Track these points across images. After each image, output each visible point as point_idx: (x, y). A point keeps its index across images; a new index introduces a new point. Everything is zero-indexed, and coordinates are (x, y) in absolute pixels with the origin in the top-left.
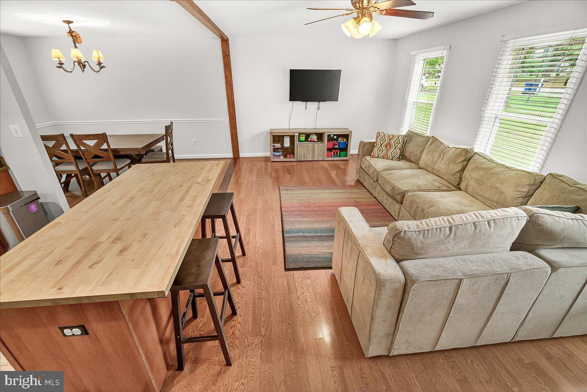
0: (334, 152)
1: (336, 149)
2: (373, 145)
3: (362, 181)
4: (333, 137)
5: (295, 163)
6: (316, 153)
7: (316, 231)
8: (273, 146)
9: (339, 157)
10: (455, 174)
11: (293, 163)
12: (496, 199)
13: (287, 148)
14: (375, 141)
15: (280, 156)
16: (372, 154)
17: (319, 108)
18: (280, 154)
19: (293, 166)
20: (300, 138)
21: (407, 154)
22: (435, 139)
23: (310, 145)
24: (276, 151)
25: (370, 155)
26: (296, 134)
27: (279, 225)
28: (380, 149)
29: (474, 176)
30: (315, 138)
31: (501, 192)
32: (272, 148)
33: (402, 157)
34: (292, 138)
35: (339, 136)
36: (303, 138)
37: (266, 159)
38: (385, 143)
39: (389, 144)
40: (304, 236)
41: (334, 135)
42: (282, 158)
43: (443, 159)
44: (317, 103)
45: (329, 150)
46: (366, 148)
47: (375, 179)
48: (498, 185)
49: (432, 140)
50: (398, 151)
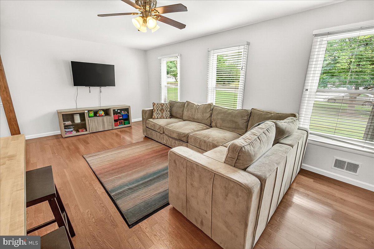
0: (120, 122)
1: (121, 119)
2: (152, 112)
3: (150, 136)
4: (117, 111)
5: (89, 135)
6: (106, 124)
7: (137, 181)
8: (64, 124)
9: (124, 124)
10: (207, 119)
11: (87, 135)
12: (234, 126)
13: (78, 124)
14: (153, 108)
15: (72, 131)
16: (153, 117)
17: (101, 92)
18: (72, 129)
19: (88, 137)
20: (89, 114)
21: (174, 114)
22: (189, 103)
23: (100, 119)
24: (66, 129)
25: (152, 118)
26: (86, 111)
27: (100, 188)
28: (158, 113)
29: (219, 117)
30: (102, 113)
31: (236, 122)
32: (63, 125)
33: (172, 116)
34: (82, 115)
35: (121, 110)
36: (92, 114)
37: (57, 137)
38: (160, 108)
39: (162, 109)
40: (129, 189)
41: (118, 110)
42: (74, 133)
43: (198, 112)
44: (98, 88)
45: (115, 121)
46: (147, 114)
47: (162, 132)
48: (233, 119)
49: (187, 103)
50: (169, 113)
